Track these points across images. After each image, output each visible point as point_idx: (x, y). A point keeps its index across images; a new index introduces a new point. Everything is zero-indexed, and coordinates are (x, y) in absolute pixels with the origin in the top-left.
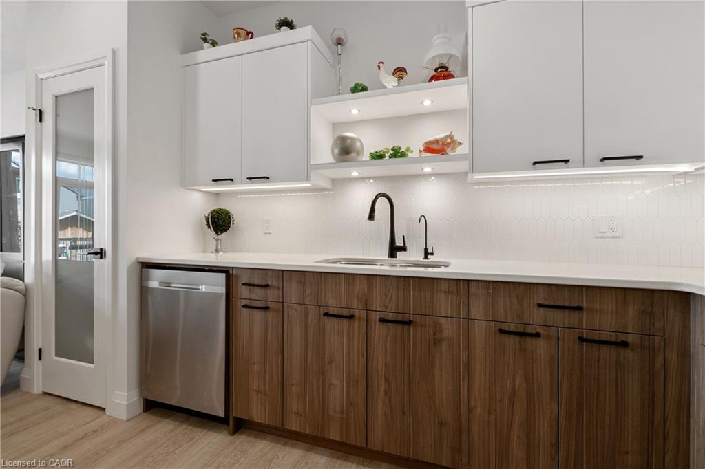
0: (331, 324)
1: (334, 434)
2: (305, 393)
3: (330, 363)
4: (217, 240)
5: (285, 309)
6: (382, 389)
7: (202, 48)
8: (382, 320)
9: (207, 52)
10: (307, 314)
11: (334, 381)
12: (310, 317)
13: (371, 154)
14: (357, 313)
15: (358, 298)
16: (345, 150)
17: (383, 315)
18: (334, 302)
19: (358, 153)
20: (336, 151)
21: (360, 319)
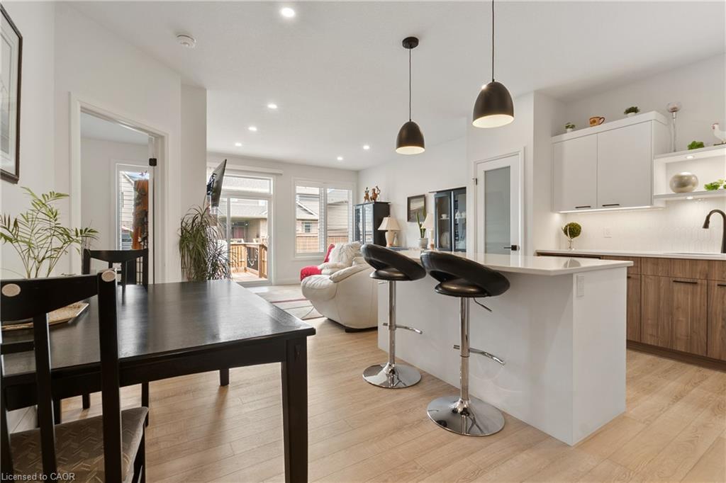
0: (677, 287)
1: (681, 347)
2: (658, 325)
3: (677, 308)
4: (571, 242)
5: (643, 279)
6: (720, 325)
7: (566, 132)
8: (719, 285)
9: (570, 134)
10: (659, 282)
11: (681, 319)
12: (662, 283)
13: (706, 186)
14: (699, 281)
15: (700, 273)
16: (682, 185)
17: (720, 283)
18: (680, 275)
19: (694, 185)
20: (674, 185)
21: (701, 284)
